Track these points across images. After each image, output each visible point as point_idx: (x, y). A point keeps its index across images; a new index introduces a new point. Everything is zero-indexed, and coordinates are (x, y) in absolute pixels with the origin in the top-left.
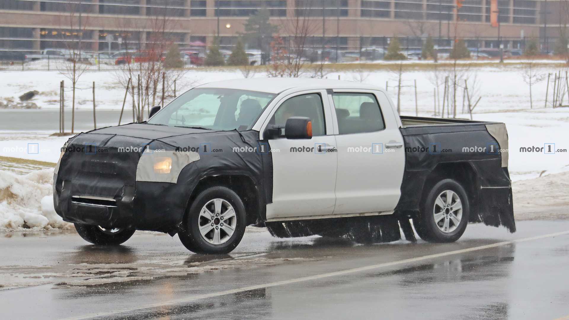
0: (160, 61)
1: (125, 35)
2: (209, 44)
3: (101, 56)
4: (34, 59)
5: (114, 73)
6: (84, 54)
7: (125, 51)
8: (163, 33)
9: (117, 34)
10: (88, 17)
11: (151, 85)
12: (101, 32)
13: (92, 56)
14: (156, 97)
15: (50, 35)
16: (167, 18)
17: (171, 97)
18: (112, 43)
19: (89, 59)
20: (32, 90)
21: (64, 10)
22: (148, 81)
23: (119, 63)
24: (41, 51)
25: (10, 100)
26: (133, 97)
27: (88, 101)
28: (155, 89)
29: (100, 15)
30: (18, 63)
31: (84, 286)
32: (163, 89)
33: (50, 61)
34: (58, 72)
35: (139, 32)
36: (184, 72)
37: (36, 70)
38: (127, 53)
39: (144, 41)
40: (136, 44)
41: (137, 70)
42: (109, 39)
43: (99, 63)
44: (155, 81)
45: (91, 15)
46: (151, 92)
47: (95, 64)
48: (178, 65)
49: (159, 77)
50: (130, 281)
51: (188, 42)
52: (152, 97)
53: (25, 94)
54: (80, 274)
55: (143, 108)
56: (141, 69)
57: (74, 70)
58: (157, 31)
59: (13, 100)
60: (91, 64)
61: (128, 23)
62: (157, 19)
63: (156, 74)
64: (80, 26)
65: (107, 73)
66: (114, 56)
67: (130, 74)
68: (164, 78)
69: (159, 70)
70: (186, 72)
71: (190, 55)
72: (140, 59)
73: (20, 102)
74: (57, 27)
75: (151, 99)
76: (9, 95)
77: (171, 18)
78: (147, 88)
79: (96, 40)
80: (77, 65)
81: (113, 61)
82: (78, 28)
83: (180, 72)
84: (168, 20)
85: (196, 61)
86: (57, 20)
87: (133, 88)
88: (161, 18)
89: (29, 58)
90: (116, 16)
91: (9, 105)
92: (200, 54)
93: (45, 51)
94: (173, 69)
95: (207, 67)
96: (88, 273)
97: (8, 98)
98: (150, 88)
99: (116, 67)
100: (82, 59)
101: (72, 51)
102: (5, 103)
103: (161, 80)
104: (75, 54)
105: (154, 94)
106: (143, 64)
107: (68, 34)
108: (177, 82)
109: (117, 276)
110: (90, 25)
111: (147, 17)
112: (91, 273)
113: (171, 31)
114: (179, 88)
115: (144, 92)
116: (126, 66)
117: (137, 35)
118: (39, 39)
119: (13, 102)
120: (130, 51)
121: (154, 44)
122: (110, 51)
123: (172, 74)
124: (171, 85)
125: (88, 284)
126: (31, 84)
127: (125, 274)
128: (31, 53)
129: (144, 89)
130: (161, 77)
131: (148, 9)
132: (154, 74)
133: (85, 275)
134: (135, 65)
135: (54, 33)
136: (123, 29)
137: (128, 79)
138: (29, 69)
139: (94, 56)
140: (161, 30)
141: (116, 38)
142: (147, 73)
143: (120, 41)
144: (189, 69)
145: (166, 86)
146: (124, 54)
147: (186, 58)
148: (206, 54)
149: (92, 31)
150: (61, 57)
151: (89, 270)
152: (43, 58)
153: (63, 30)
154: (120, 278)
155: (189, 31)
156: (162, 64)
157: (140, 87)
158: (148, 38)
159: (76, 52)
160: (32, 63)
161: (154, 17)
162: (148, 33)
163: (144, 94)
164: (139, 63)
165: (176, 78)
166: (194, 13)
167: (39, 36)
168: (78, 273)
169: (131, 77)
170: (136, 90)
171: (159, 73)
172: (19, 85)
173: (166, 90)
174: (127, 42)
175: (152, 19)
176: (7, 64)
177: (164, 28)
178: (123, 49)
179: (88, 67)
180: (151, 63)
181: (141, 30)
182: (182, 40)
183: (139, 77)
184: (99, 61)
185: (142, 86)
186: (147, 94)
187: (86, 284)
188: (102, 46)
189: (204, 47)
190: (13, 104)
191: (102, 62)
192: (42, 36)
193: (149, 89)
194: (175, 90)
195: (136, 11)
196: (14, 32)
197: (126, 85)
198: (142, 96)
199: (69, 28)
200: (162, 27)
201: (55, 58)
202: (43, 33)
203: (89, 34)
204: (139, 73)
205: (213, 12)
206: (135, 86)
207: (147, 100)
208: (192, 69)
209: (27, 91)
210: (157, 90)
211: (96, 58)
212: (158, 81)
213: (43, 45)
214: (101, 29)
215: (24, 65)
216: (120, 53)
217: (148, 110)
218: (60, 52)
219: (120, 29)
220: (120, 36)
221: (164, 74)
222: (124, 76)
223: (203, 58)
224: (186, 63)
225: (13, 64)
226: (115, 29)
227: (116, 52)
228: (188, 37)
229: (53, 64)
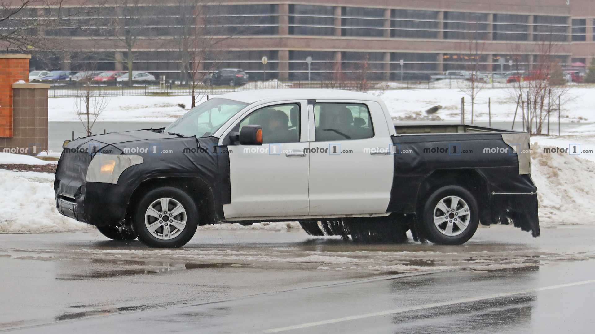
0: (546, 80)
1: (516, 58)
2: (588, 65)
3: (495, 76)
4: (438, 79)
5: (506, 90)
6: (481, 74)
7: (516, 72)
8: (549, 55)
9: (508, 57)
10: (484, 44)
11: (539, 100)
12: (495, 55)
13: (487, 76)
14: (542, 110)
15: (451, 59)
16: (552, 43)
17: (555, 110)
18: (505, 66)
19: (485, 79)
20: (436, 105)
21: (464, 38)
22: (536, 97)
23: (510, 81)
24: (444, 72)
25: (418, 114)
26: (523, 110)
27: (483, 114)
28: (542, 103)
29: (494, 42)
30: (424, 83)
31: (486, 270)
32: (549, 103)
33: (451, 81)
34: (459, 90)
35: (528, 55)
36: (568, 89)
37: (440, 88)
38: (518, 73)
39: (532, 63)
40: (524, 65)
41: (526, 87)
42: (502, 62)
43: (493, 82)
44: (541, 97)
45: (486, 42)
46: (538, 106)
47: (489, 83)
48: (562, 83)
49: (545, 93)
50: (525, 267)
51: (569, 63)
52: (540, 111)
53: (431, 108)
54: (482, 261)
55: (531, 119)
56: (529, 87)
57: (473, 88)
58: (543, 54)
59: (420, 114)
60: (485, 82)
61: (518, 47)
62: (543, 44)
63: (543, 90)
64: (477, 50)
65: (501, 90)
66: (505, 76)
67: (520, 91)
68: (550, 93)
69: (545, 87)
70: (569, 89)
71: (572, 74)
72: (528, 78)
73: (426, 115)
74: (458, 52)
75: (538, 111)
76: (417, 110)
77: (556, 43)
78: (535, 102)
79: (490, 62)
80: (476, 84)
81: (505, 80)
82: (475, 52)
83: (564, 88)
84: (553, 44)
85: (577, 79)
86: (457, 46)
87: (523, 103)
88: (547, 43)
89: (433, 79)
90: (509, 42)
91: (418, 118)
92: (580, 73)
93: (447, 72)
94: (557, 86)
95: (586, 84)
96: (489, 260)
97: (417, 112)
98: (537, 102)
99: (509, 85)
100: (478, 79)
101: (471, 72)
102: (414, 116)
103: (547, 95)
104: (472, 75)
105: (541, 108)
106: (531, 82)
107: (466, 58)
108: (560, 97)
109: (513, 263)
110: (486, 50)
111: (535, 43)
112: (491, 260)
113: (556, 54)
114: (563, 102)
115: (532, 106)
116: (517, 84)
117: (526, 58)
118: (442, 63)
119: (420, 115)
120: (520, 71)
121: (541, 65)
122: (502, 72)
123: (557, 91)
124: (556, 100)
125: (490, 269)
126: (435, 100)
127: (521, 261)
128: (436, 74)
129: (532, 103)
130: (547, 93)
131: (535, 36)
132: (541, 90)
133: (486, 262)
134: (524, 83)
135: (455, 57)
136: (515, 53)
137: (518, 95)
138: (434, 88)
139: (489, 76)
140: (547, 53)
141: (507, 61)
142: (535, 90)
143: (511, 63)
144: (572, 86)
145: (551, 101)
146: (514, 74)
147: (568, 77)
148: (586, 73)
149: (487, 55)
150: (460, 77)
151: (490, 257)
152: (445, 78)
153: (463, 54)
154: (516, 264)
155: (571, 54)
156: (548, 82)
157: (529, 101)
158: (535, 60)
159: (474, 73)
160: (436, 82)
161: (540, 43)
162: (535, 56)
163: (532, 108)
164: (528, 82)
165: (560, 94)
166: (575, 38)
167: (442, 59)
168: (481, 259)
169: (521, 93)
170: (525, 105)
171: (545, 90)
172: (426, 101)
173: (551, 104)
174: (518, 64)
175: (539, 44)
176: (416, 83)
177: (549, 51)
178: (513, 70)
179: (485, 85)
180: (538, 81)
181: (530, 53)
182: (565, 61)
183: (528, 94)
184: (493, 80)
185: (530, 101)
186: (535, 108)
187: (488, 269)
188: (496, 68)
189: (584, 67)
190: (420, 117)
191: (496, 81)
192: (445, 60)
193: (537, 104)
194: (559, 104)
195: (524, 37)
196: (422, 57)
197: (517, 100)
198: (531, 109)
199: (468, 52)
200: (548, 51)
201: (456, 78)
202: (445, 57)
203: (484, 58)
204: (528, 90)
205: (592, 37)
206: (524, 101)
207: (535, 113)
208: (574, 86)
209: (432, 106)
210: (544, 105)
211: (490, 78)
212: (544, 96)
213: (446, 67)
214: (494, 53)
215: (430, 84)
216: (511, 73)
217: (535, 121)
218: (461, 73)
219: (512, 53)
220: (511, 59)
221: (550, 90)
222: (515, 93)
223: (583, 76)
224: (568, 81)
225: (420, 83)
226: (508, 53)
227: (508, 73)
228: (570, 59)
229: (454, 83)
